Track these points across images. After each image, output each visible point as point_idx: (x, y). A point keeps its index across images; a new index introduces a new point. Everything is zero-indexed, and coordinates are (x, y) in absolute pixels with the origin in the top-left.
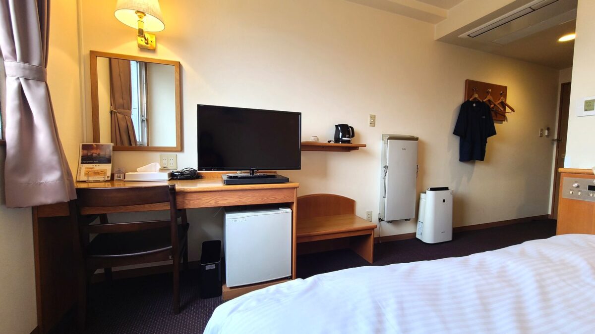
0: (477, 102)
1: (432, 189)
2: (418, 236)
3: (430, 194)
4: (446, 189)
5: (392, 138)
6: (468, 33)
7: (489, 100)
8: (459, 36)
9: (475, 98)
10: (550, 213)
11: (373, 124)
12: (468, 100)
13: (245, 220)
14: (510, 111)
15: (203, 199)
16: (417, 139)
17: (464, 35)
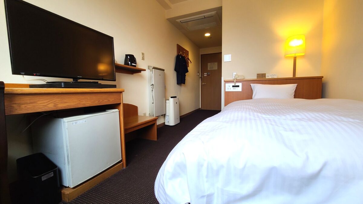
0: (182, 56)
1: (171, 97)
2: (166, 124)
3: (171, 100)
4: (175, 97)
5: (154, 68)
6: (181, 20)
7: (184, 56)
8: (177, 20)
9: (181, 54)
10: (200, 107)
11: (143, 59)
12: (179, 54)
13: (85, 121)
14: (190, 62)
15: (39, 102)
16: (163, 70)
17: (178, 20)
